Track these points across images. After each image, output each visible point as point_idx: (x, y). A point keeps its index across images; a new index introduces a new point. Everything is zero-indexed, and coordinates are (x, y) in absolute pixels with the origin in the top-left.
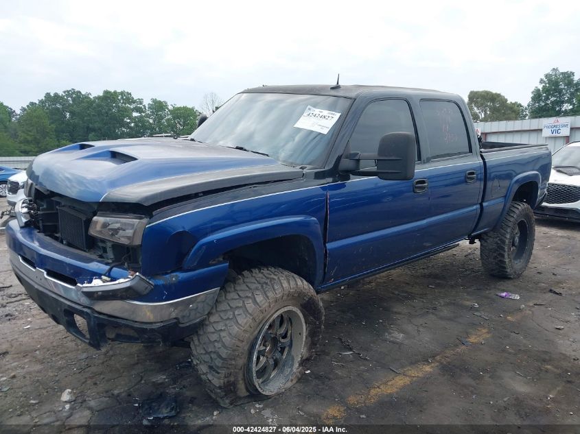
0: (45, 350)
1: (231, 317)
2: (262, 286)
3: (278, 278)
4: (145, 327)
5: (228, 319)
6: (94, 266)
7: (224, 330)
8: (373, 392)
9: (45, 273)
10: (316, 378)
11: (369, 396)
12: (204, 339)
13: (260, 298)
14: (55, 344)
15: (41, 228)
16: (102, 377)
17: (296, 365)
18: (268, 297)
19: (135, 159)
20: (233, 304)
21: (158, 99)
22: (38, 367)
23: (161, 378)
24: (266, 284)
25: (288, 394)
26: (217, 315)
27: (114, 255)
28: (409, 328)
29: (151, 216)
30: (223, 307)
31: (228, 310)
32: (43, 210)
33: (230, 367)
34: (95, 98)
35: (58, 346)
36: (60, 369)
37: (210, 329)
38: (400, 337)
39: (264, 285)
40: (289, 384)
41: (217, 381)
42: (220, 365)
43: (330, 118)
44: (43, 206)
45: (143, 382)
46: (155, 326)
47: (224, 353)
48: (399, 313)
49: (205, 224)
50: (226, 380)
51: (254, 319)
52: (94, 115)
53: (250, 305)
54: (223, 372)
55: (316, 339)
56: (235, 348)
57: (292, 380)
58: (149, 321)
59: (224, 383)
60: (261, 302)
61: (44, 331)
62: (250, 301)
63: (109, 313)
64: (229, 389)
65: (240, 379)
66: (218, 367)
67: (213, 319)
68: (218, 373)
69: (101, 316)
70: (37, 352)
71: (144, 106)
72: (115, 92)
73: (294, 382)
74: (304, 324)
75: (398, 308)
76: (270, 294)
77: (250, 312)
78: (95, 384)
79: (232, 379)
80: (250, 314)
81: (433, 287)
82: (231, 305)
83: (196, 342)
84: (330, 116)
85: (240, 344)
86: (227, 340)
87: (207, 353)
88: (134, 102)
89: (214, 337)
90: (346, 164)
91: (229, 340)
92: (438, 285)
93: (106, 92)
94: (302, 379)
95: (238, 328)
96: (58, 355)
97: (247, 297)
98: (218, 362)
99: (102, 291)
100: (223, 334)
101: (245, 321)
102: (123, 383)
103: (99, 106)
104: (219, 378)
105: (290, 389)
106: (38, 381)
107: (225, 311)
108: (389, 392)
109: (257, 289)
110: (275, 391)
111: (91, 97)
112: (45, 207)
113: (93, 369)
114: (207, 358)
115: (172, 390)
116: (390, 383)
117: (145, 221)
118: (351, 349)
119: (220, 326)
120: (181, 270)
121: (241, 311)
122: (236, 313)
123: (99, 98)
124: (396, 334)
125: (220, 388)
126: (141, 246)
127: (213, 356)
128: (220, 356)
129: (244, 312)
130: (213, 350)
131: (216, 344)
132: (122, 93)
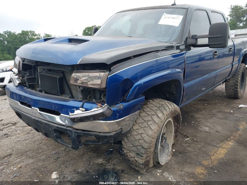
0: (32, 151)
1: (146, 126)
2: (159, 108)
3: (165, 103)
4: (107, 135)
5: (145, 127)
6: (71, 103)
7: (144, 133)
8: (213, 158)
9: (38, 110)
10: (179, 153)
11: (213, 161)
12: (131, 139)
13: (160, 115)
14: (36, 147)
15: (28, 86)
16: (68, 163)
17: (170, 148)
18: (164, 114)
19: (88, 41)
20: (146, 119)
21: (47, 34)
22: (31, 161)
23: (100, 161)
24: (160, 107)
25: (170, 163)
26: (137, 125)
27: (83, 96)
28: (208, 124)
29: (110, 71)
30: (140, 120)
31: (144, 122)
32: (27, 76)
33: (148, 153)
34: (18, 34)
35: (38, 148)
36: (44, 160)
37: (135, 133)
38: (207, 129)
39: (160, 108)
40: (169, 158)
41: (141, 161)
42: (143, 152)
43: (178, 18)
44: (26, 74)
45: (91, 164)
46: (112, 134)
47: (146, 145)
48: (199, 118)
49: (137, 74)
50: (146, 160)
51: (159, 126)
52: (19, 42)
53: (156, 119)
54: (145, 156)
55: (177, 134)
56: (151, 142)
57: (170, 156)
58: (106, 132)
59: (145, 162)
60: (161, 117)
61: (27, 141)
62: (155, 117)
63: (83, 129)
64: (146, 164)
65: (151, 158)
66: (142, 153)
67: (135, 128)
68: (142, 157)
69: (79, 131)
70: (28, 153)
71: (41, 37)
72: (27, 31)
73: (171, 156)
74: (173, 127)
75: (197, 116)
76: (165, 112)
77: (157, 122)
78: (66, 167)
79: (148, 159)
80: (157, 124)
81: (206, 105)
82: (145, 120)
83: (126, 141)
84: (178, 17)
85: (153, 140)
86: (147, 138)
87: (134, 146)
88: (36, 35)
89: (138, 137)
90: (190, 41)
91: (148, 138)
92: (208, 104)
93: (23, 31)
94: (174, 154)
95: (152, 131)
96: (40, 153)
97: (153, 115)
98: (143, 151)
99: (80, 117)
100: (143, 135)
101: (155, 127)
102: (81, 165)
103: (20, 38)
104: (142, 159)
105: (170, 161)
106: (34, 168)
107: (142, 123)
108: (220, 157)
109: (157, 110)
110: (165, 162)
111: (16, 34)
112: (28, 74)
113: (62, 159)
114: (134, 149)
115: (109, 167)
116: (218, 152)
117: (107, 73)
118: (188, 137)
119: (141, 131)
120: (124, 101)
121: (151, 123)
122: (149, 123)
123: (20, 34)
124: (204, 128)
125: (142, 164)
126: (106, 88)
127: (139, 147)
128: (143, 148)
129: (153, 123)
130: (139, 144)
131: (140, 141)
132: (30, 32)
